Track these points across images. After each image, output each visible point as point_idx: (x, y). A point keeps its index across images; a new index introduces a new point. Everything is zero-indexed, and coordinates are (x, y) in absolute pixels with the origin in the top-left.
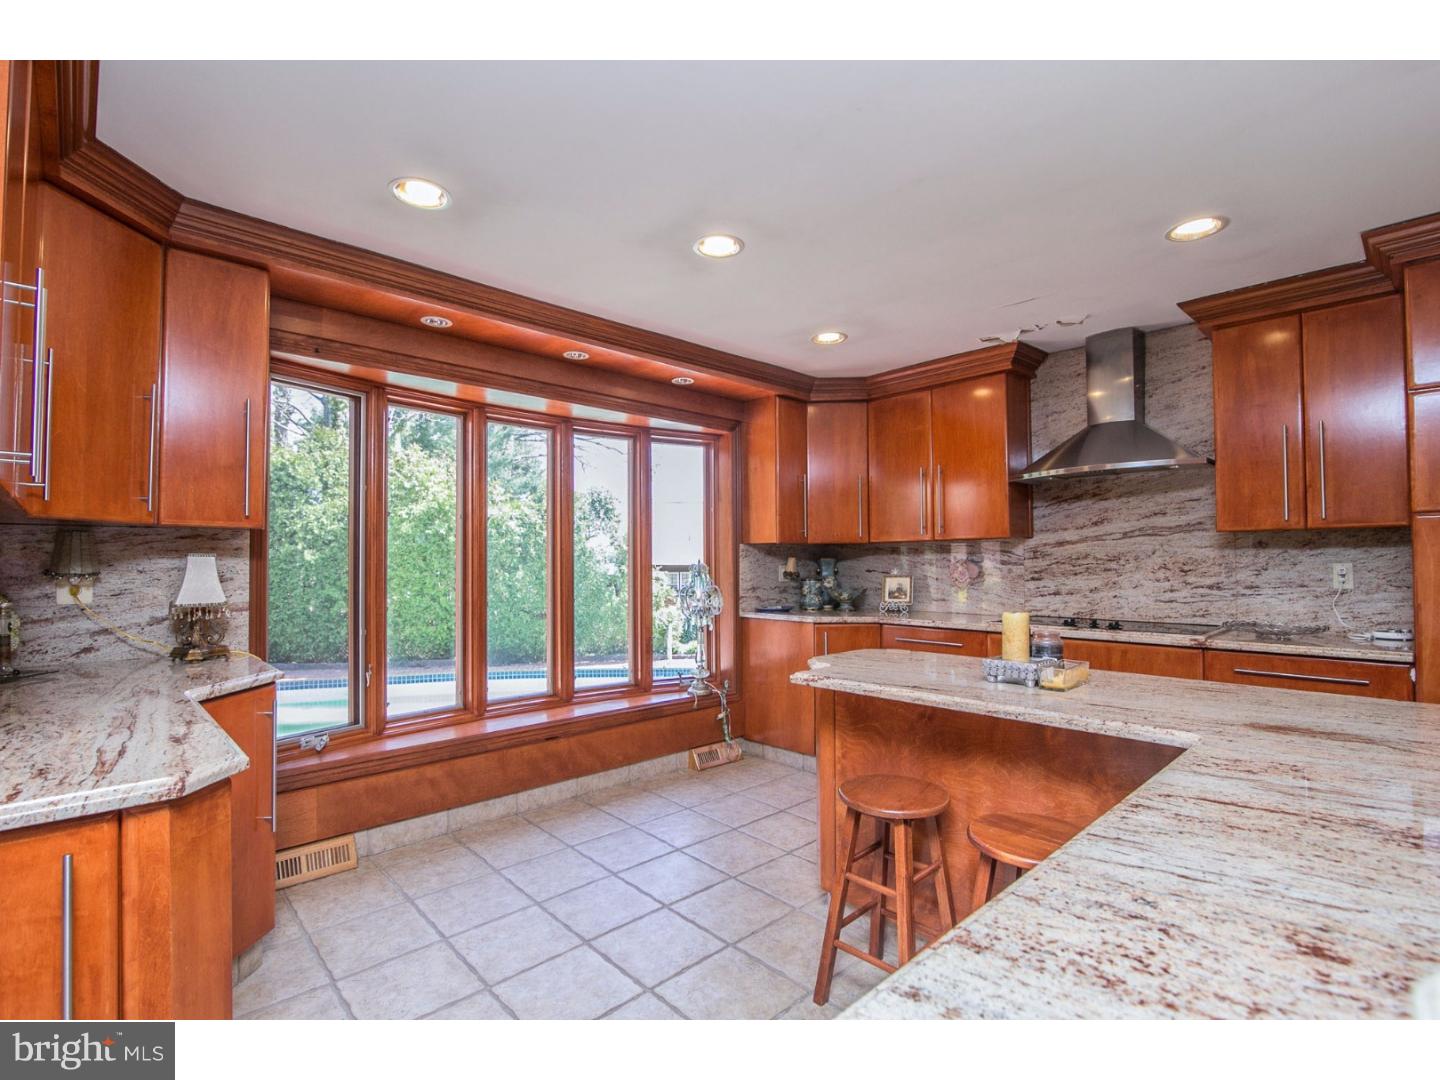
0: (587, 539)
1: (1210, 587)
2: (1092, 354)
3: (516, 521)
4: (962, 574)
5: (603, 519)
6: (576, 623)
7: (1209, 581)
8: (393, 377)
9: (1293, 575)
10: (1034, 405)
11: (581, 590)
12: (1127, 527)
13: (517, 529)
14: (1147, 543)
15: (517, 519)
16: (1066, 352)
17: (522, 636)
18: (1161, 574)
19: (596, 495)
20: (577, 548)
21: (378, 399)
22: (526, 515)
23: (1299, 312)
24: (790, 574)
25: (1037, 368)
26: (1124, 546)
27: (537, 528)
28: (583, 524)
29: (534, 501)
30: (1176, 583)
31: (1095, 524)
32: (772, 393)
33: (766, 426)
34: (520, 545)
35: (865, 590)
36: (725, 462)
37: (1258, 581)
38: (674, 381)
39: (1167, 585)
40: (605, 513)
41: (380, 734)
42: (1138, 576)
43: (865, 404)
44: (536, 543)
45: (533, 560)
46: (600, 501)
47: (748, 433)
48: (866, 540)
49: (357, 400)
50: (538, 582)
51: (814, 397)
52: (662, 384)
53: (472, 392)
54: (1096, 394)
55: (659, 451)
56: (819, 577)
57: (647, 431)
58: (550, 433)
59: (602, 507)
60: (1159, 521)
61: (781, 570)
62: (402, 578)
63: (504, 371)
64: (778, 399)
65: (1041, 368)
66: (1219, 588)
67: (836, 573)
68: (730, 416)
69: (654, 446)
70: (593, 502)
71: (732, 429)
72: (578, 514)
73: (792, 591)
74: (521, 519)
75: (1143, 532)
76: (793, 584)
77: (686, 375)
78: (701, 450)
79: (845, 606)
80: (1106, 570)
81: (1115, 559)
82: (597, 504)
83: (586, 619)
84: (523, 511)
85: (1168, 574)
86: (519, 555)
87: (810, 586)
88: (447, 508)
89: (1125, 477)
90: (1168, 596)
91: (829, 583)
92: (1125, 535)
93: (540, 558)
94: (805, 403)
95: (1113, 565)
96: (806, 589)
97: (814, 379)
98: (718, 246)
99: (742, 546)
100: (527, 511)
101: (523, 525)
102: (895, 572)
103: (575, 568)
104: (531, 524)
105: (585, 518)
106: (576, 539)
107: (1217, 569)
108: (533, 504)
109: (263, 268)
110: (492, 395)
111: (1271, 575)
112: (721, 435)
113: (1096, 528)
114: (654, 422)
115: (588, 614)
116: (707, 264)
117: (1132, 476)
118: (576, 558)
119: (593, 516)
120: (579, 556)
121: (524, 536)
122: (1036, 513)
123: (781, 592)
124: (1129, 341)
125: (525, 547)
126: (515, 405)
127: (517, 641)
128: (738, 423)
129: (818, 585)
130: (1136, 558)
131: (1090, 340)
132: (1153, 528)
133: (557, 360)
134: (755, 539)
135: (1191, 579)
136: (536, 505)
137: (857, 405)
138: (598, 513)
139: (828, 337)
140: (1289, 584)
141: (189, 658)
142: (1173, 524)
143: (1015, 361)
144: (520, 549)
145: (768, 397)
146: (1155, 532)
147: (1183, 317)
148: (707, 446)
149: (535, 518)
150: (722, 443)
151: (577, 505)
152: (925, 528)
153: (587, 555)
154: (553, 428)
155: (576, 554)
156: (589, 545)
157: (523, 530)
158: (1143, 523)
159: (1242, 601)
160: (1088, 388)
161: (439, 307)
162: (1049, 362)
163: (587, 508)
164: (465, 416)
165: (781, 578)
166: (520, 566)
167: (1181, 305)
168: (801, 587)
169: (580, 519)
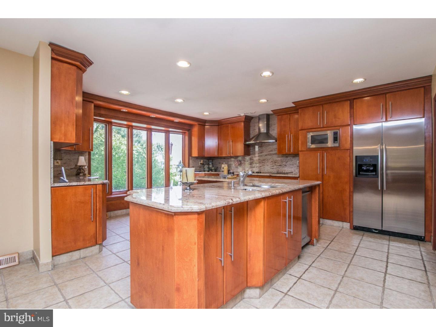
0: (156, 156)
1: (279, 166)
2: (259, 118)
3: (135, 151)
4: (237, 163)
5: (161, 151)
6: (153, 180)
7: (279, 164)
8: (113, 121)
9: (291, 163)
10: (251, 128)
11: (154, 170)
12: (266, 154)
13: (136, 154)
14: (269, 157)
15: (135, 150)
16: (256, 117)
17: (137, 184)
18: (271, 163)
19: (158, 144)
20: (153, 159)
21: (111, 125)
22: (138, 149)
23: (290, 114)
24: (202, 164)
25: (251, 120)
26: (266, 157)
27: (142, 153)
28: (154, 152)
29: (141, 145)
30: (274, 165)
31: (261, 153)
32: (197, 124)
33: (195, 130)
34: (136, 158)
35: (218, 167)
36: (187, 138)
37: (286, 164)
38: (174, 121)
39: (272, 165)
40: (161, 149)
41: (111, 194)
42: (268, 164)
43: (218, 126)
44: (141, 157)
45: (140, 162)
46: (160, 146)
47: (192, 132)
48: (217, 156)
49: (106, 125)
50: (142, 168)
51: (206, 124)
52: (172, 122)
53: (130, 123)
54: (260, 125)
55: (172, 136)
56: (209, 164)
57: (169, 131)
58: (147, 131)
59: (160, 148)
60: (271, 152)
61: (200, 163)
62: (102, 167)
63: (137, 119)
64: (198, 125)
65: (252, 120)
66: (281, 166)
67: (212, 164)
68: (187, 128)
69: (170, 134)
70: (158, 146)
71: (188, 131)
72: (153, 149)
73: (202, 168)
74: (137, 151)
75: (269, 155)
76: (203, 166)
77: (177, 120)
78: (181, 135)
79: (213, 171)
80: (263, 162)
81: (264, 160)
82: (159, 147)
83: (156, 179)
84: (137, 148)
85: (273, 163)
86: (136, 161)
87: (206, 166)
88: (115, 147)
89: (266, 143)
90: (273, 167)
91: (211, 166)
92: (266, 155)
93: (142, 162)
94: (205, 125)
95: (264, 161)
96: (205, 167)
97: (206, 120)
98: (179, 100)
99: (190, 157)
100: (139, 148)
101: (137, 152)
102: (224, 163)
103: (153, 165)
104: (140, 152)
105: (155, 151)
106: (153, 156)
107: (280, 162)
108: (140, 146)
109: (93, 102)
110: (134, 124)
111: (288, 163)
112: (185, 132)
113: (261, 154)
114: (170, 129)
115: (156, 178)
116: (178, 103)
117: (267, 143)
118: (153, 162)
119: (158, 150)
120: (154, 161)
121: (137, 155)
122: (251, 151)
123: (200, 168)
124: (265, 116)
125: (138, 158)
126: (139, 126)
127: (136, 185)
128: (190, 130)
129: (208, 166)
130: (268, 160)
131: (259, 115)
132: (270, 154)
133: (149, 117)
134: (193, 156)
135: (276, 164)
136: (141, 147)
137: (216, 126)
138: (159, 149)
139: (206, 113)
140: (291, 165)
141: (80, 175)
142: (273, 153)
143: (245, 119)
144: (136, 159)
145: (196, 124)
146: (270, 155)
147: (272, 113)
148: (183, 134)
149: (141, 151)
150: (186, 134)
151: (153, 147)
152: (229, 153)
153: (156, 161)
154: (148, 131)
155: (153, 161)
156: (156, 158)
157: (137, 154)
158: (269, 153)
159: (284, 168)
160: (259, 124)
161: (125, 108)
162: (254, 119)
163: (156, 148)
164: (128, 128)
165: (200, 164)
166: (136, 164)
167: (271, 111)
168: (204, 167)
169: (154, 151)
